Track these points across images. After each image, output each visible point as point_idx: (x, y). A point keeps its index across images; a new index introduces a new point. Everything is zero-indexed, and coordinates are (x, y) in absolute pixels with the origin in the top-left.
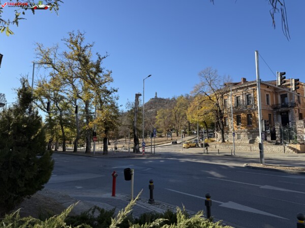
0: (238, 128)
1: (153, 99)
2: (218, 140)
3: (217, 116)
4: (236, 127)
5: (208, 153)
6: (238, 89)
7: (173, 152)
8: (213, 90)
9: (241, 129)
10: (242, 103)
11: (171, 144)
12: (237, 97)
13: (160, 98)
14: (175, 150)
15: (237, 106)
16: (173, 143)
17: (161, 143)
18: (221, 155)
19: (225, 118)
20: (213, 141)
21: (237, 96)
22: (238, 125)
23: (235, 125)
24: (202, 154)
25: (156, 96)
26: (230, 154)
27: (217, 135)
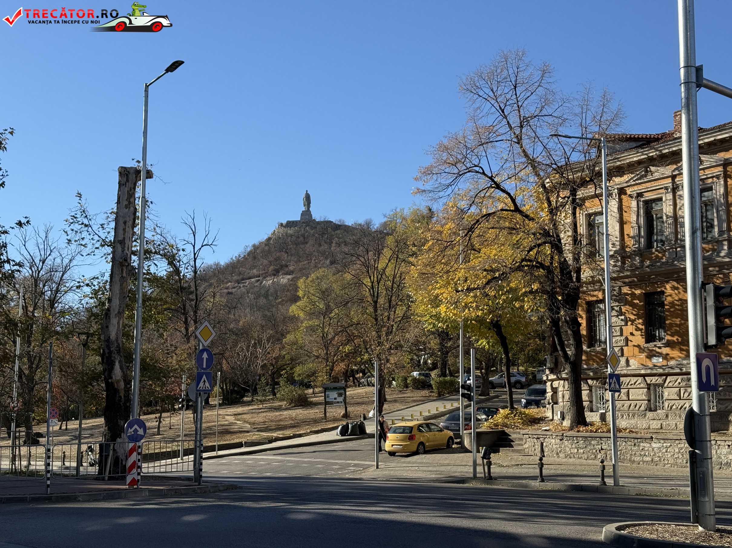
0: (651, 355)
1: (290, 224)
2: (557, 417)
3: (552, 295)
4: (641, 350)
5: (490, 478)
6: (651, 161)
7: (330, 474)
8: (533, 163)
9: (666, 357)
10: (668, 231)
11: (334, 435)
12: (648, 204)
13: (328, 224)
14: (343, 467)
15: (649, 244)
16: (344, 431)
17: (289, 432)
18: (549, 486)
19: (591, 306)
20: (535, 421)
21: (649, 196)
22: (650, 338)
23: (638, 339)
24: (462, 481)
25: (307, 213)
26: (596, 482)
27: (555, 391)
